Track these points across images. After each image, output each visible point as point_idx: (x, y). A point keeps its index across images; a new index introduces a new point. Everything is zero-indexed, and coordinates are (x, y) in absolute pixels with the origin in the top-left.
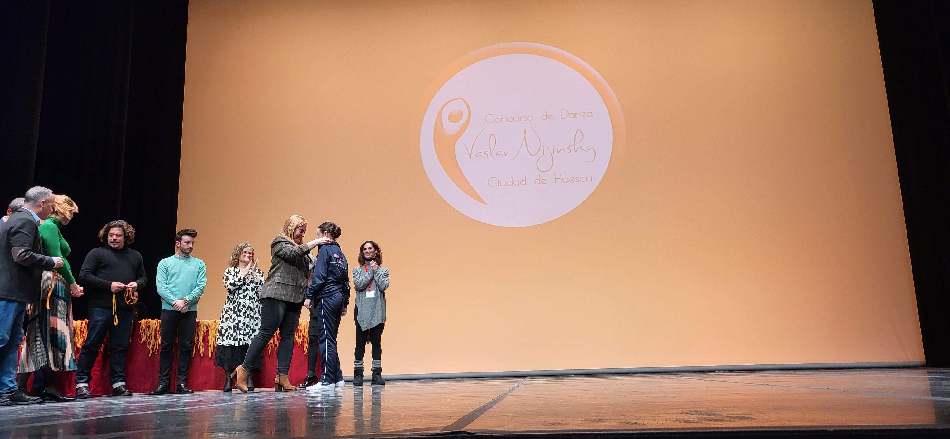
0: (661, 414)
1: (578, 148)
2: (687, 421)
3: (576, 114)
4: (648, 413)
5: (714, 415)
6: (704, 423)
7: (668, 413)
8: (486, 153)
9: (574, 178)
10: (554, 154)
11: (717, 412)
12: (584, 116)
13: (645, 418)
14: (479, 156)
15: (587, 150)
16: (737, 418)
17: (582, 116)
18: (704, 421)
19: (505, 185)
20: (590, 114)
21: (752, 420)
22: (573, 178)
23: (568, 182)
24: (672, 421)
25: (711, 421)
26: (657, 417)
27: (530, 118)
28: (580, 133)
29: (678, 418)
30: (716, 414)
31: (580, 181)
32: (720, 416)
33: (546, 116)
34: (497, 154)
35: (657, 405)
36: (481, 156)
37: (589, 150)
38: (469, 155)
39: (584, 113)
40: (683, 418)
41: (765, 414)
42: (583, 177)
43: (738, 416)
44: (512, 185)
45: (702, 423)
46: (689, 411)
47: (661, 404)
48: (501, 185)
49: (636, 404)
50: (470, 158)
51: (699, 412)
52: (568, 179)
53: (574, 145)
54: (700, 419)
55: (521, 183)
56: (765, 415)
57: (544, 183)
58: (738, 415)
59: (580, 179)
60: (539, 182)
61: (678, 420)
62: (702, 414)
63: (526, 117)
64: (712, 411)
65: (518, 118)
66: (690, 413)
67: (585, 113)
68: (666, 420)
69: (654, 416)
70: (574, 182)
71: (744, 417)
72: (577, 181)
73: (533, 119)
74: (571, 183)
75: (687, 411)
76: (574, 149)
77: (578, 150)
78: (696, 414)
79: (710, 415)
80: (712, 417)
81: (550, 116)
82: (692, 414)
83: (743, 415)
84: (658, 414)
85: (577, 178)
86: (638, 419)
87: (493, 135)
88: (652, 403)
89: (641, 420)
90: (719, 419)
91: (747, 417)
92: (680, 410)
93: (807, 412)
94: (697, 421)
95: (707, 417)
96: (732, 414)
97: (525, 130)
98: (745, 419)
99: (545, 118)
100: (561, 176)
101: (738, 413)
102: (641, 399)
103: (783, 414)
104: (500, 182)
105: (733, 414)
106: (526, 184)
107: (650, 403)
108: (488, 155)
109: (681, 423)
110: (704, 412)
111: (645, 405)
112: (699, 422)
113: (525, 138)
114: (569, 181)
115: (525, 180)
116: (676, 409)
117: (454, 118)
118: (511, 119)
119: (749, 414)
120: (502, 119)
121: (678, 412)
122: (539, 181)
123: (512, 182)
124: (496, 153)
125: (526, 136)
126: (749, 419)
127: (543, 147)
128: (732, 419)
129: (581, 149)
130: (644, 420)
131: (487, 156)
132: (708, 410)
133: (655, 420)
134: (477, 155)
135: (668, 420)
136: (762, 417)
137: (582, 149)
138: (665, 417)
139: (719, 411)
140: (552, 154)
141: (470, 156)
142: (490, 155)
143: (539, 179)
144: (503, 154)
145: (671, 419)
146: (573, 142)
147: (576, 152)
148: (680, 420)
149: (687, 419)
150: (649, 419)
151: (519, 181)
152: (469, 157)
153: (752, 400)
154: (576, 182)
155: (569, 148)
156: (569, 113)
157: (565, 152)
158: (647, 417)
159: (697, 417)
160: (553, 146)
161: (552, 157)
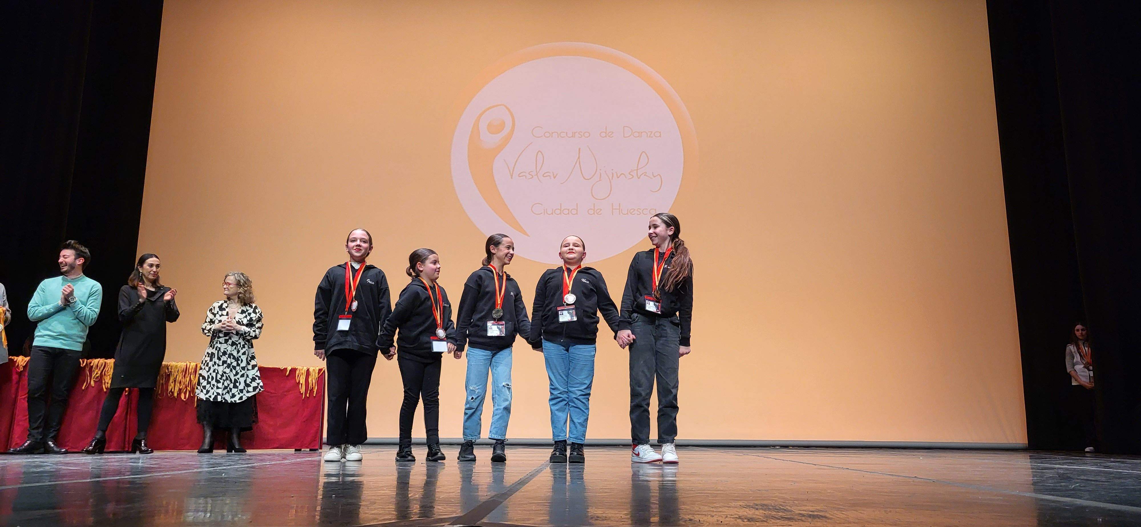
0: (720, 507)
1: (642, 174)
2: (751, 519)
3: (642, 133)
4: (706, 506)
5: (783, 511)
6: (771, 522)
7: (730, 507)
8: (530, 173)
9: (635, 210)
10: (612, 179)
11: (787, 507)
12: (651, 136)
13: (701, 513)
14: (522, 176)
15: (652, 177)
16: (810, 516)
17: (649, 136)
18: (771, 519)
19: (552, 214)
20: (658, 134)
21: (827, 521)
22: (633, 210)
23: (627, 214)
24: (733, 518)
25: (779, 519)
26: (716, 512)
27: (587, 135)
28: (645, 156)
29: (740, 514)
30: (785, 510)
31: (642, 214)
32: (790, 513)
33: (606, 133)
34: (545, 175)
35: (717, 494)
36: (525, 177)
37: (654, 177)
38: (510, 174)
39: (650, 133)
40: (746, 514)
41: (841, 511)
42: (646, 209)
43: (811, 513)
44: (560, 213)
45: (769, 523)
46: (754, 504)
47: (722, 492)
48: (547, 213)
49: (692, 492)
50: (512, 178)
51: (766, 505)
52: (628, 211)
53: (637, 170)
54: (767, 517)
55: (571, 212)
56: (844, 513)
57: (599, 213)
58: (811, 511)
59: (642, 211)
60: (593, 213)
61: (740, 518)
62: (769, 509)
63: (581, 132)
64: (780, 505)
65: (572, 134)
66: (755, 507)
67: (652, 132)
68: (727, 517)
69: (712, 510)
70: (634, 214)
71: (818, 515)
72: (639, 213)
73: (589, 136)
74: (631, 215)
75: (752, 505)
76: (637, 174)
77: (642, 176)
78: (762, 509)
79: (778, 510)
80: (780, 514)
81: (610, 134)
82: (757, 509)
83: (817, 512)
84: (717, 507)
85: (639, 210)
86: (694, 514)
87: (541, 153)
88: (711, 491)
89: (697, 515)
90: (789, 517)
91: (822, 517)
92: (743, 503)
93: (891, 509)
94: (762, 519)
95: (774, 513)
96: (803, 511)
97: (580, 149)
98: (819, 518)
99: (605, 135)
100: (620, 206)
101: (811, 509)
102: (699, 485)
103: (862, 512)
104: (546, 209)
105: (805, 511)
106: (577, 214)
107: (709, 490)
108: (533, 177)
109: (744, 521)
110: (773, 506)
111: (703, 493)
112: (765, 521)
113: (579, 158)
114: (629, 213)
115: (576, 208)
116: (739, 500)
117: (495, 128)
118: (563, 135)
119: (823, 511)
120: (552, 133)
121: (741, 505)
122: (593, 211)
123: (561, 210)
124: (543, 173)
125: (580, 156)
126: (824, 518)
127: (600, 170)
128: (803, 518)
129: (645, 175)
130: (700, 516)
131: (531, 177)
132: (776, 503)
133: (713, 516)
134: (521, 175)
135: (728, 516)
136: (838, 516)
137: (647, 176)
138: (724, 512)
139: (790, 506)
140: (611, 178)
141: (512, 176)
142: (536, 176)
143: (592, 208)
144: (552, 177)
145: (732, 515)
146: (636, 167)
147: (639, 178)
148: (743, 518)
149: (751, 516)
150: (705, 515)
151: (569, 210)
152: (510, 177)
153: (829, 491)
154: (637, 214)
155: (631, 173)
156: (634, 132)
157: (626, 178)
158: (704, 511)
159: (763, 513)
160: (612, 170)
161: (610, 182)
